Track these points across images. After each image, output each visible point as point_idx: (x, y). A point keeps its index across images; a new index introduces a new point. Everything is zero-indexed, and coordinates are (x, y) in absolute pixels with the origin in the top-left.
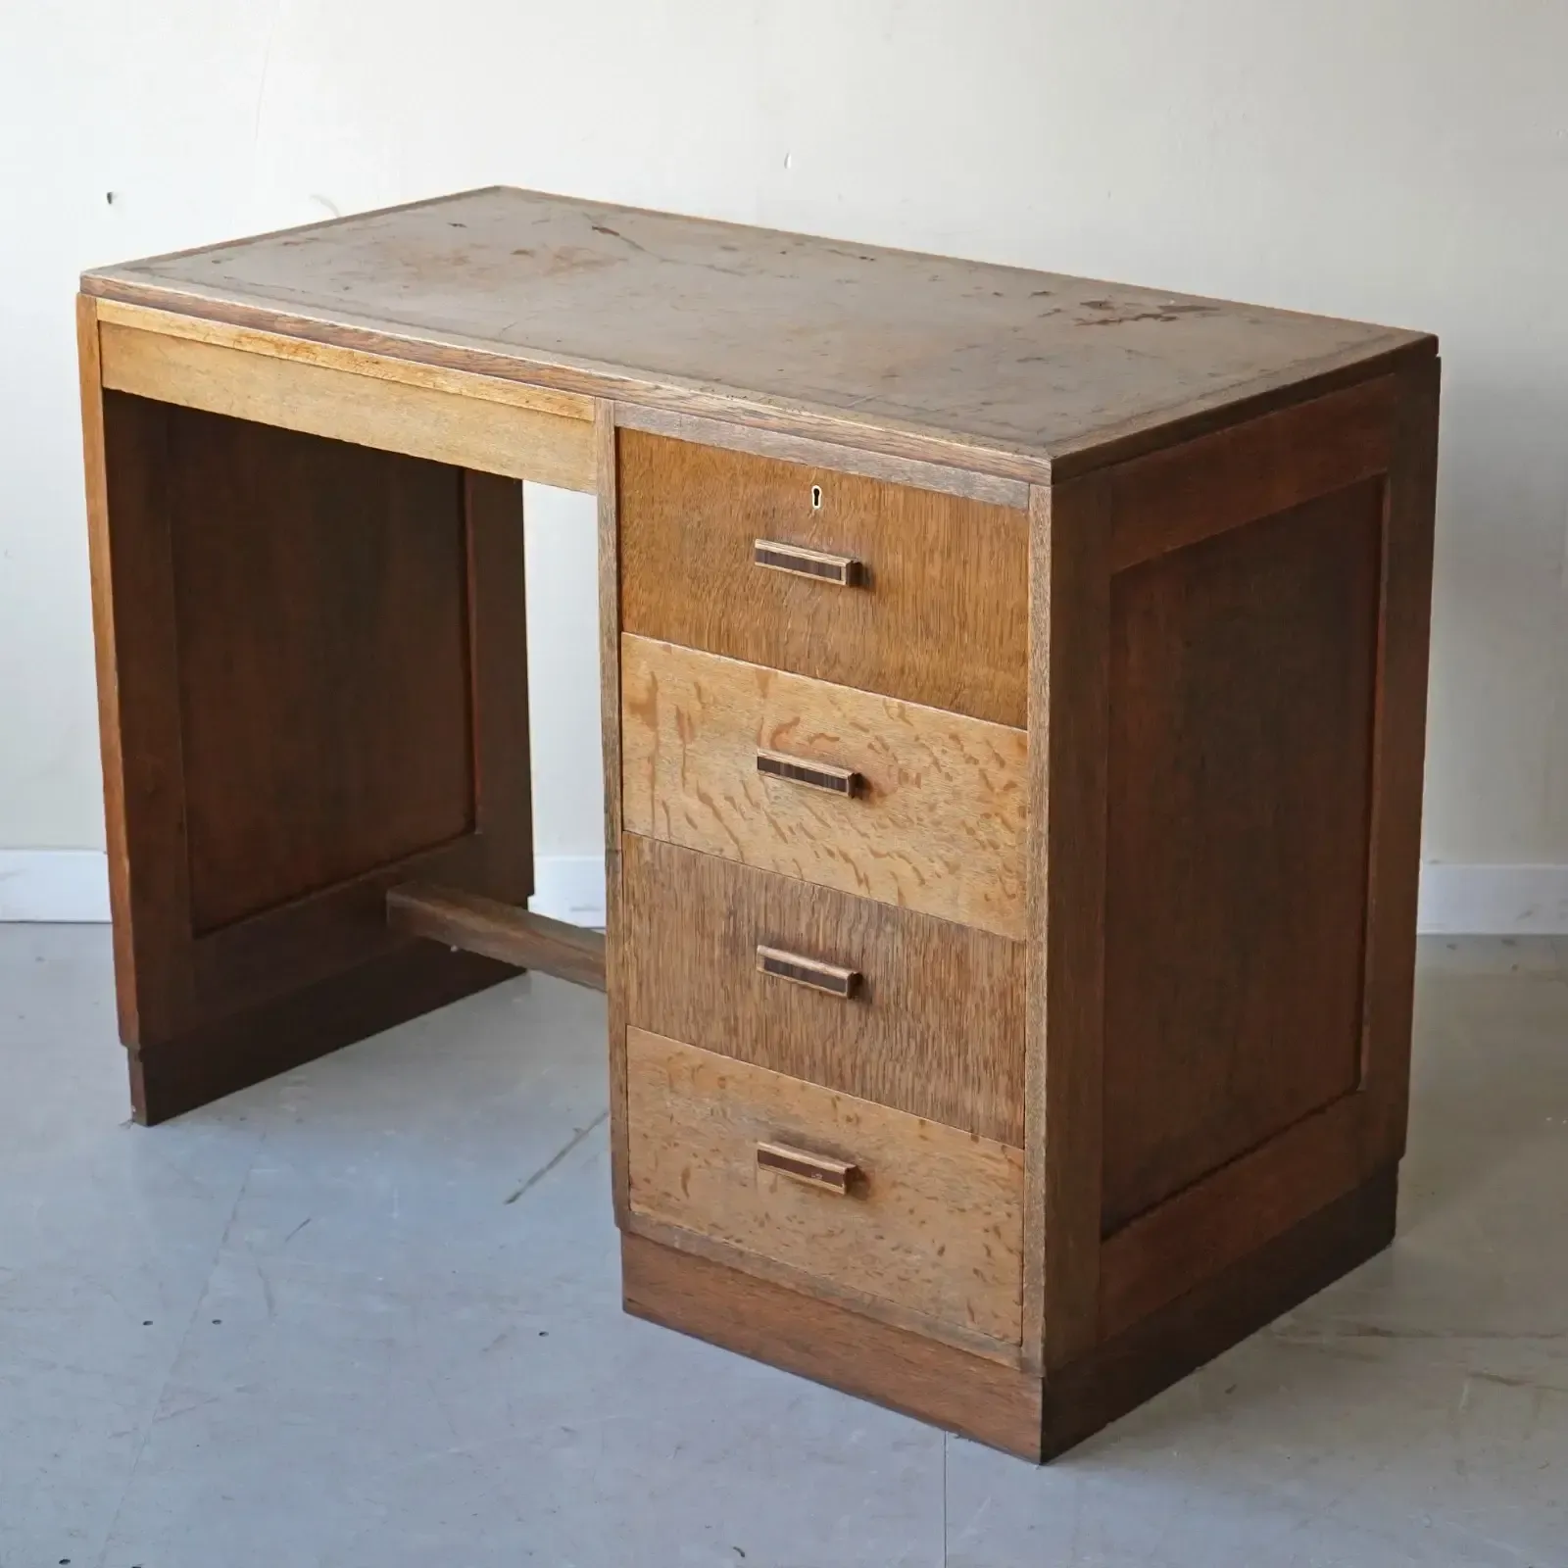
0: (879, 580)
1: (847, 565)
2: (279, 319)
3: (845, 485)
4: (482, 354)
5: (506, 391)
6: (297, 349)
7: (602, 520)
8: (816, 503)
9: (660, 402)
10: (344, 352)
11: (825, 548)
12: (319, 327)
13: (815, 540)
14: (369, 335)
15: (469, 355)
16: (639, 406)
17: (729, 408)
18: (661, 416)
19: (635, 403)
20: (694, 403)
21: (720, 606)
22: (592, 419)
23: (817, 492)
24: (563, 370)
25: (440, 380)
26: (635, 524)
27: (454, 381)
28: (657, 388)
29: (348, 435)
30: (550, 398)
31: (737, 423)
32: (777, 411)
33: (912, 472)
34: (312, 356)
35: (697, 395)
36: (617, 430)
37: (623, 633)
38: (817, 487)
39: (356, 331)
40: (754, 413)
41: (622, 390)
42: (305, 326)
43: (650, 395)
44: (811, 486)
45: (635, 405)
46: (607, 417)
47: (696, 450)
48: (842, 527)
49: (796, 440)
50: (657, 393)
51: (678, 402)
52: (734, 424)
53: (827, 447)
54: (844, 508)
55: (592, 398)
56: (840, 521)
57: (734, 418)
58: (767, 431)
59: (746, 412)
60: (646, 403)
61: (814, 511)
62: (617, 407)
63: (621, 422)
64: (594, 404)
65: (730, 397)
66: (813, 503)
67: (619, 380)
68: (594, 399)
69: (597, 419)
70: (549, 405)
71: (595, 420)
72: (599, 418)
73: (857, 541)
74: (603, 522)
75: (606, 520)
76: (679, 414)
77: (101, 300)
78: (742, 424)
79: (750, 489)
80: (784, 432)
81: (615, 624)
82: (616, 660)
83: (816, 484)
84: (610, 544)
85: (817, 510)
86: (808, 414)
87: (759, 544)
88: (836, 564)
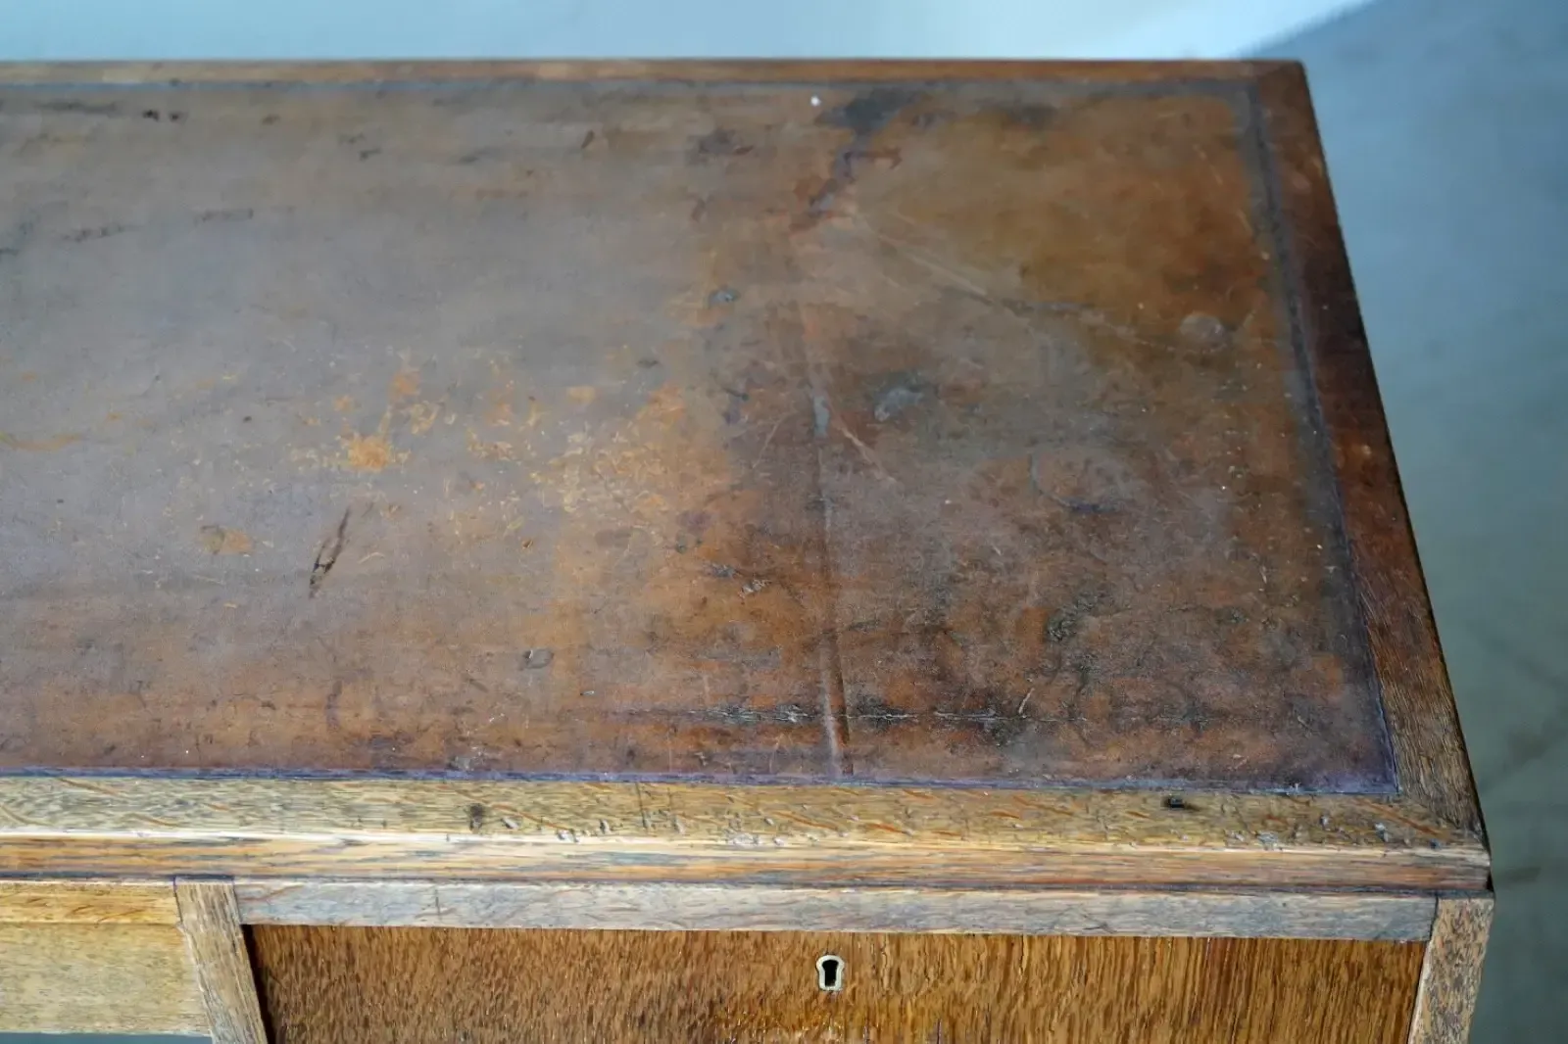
3: (911, 948)
8: (830, 979)
9: (368, 865)
16: (310, 884)
17: (569, 857)
18: (372, 893)
19: (295, 877)
20: (461, 859)
22: (174, 919)
23: (830, 967)
24: (59, 843)
28: (350, 843)
30: (35, 899)
31: (600, 882)
32: (707, 847)
35: (467, 845)
36: (248, 930)
41: (247, 857)
43: (334, 858)
44: (816, 957)
45: (298, 883)
46: (215, 910)
47: (474, 936)
48: (902, 1010)
49: (778, 894)
50: (350, 853)
51: (419, 863)
52: (592, 887)
53: (867, 896)
54: (908, 984)
55: (160, 884)
56: (896, 1002)
57: (582, 875)
58: (692, 888)
59: (616, 858)
60: (319, 876)
61: (822, 997)
62: (239, 891)
63: (257, 915)
64: (172, 894)
65: (565, 834)
66: (822, 984)
67: (234, 841)
68: (170, 884)
69: (185, 917)
70: (37, 910)
71: (182, 920)
72: (191, 916)
73: (944, 1025)
76: (426, 885)
78: (614, 880)
79: (642, 979)
80: (737, 882)
83: (827, 954)
85: (831, 992)
86: (799, 839)
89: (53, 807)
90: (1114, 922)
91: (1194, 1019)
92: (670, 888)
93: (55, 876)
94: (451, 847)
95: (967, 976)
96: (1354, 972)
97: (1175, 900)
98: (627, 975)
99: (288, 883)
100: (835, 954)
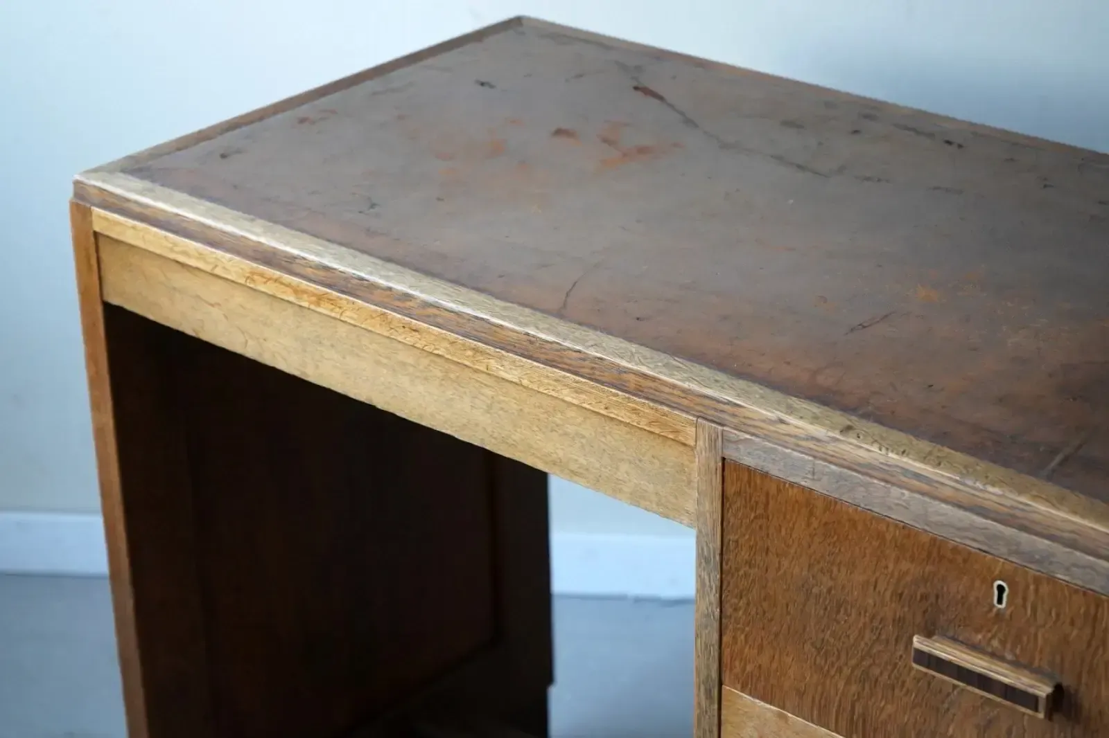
0: (1086, 704)
1: (1048, 696)
2: (297, 261)
3: (1045, 589)
4: (547, 342)
5: (578, 391)
6: (320, 299)
7: (702, 559)
8: (1000, 601)
9: (787, 438)
10: (376, 311)
11: (1009, 657)
12: (348, 278)
13: (995, 643)
14: (407, 297)
15: (532, 340)
16: (757, 440)
17: (882, 463)
18: (786, 456)
19: (753, 434)
20: (830, 449)
21: (854, 688)
22: (692, 443)
23: (1001, 589)
24: (654, 379)
25: (493, 362)
26: (741, 572)
27: (511, 368)
28: (782, 421)
29: (382, 402)
30: (635, 409)
31: (893, 484)
32: (950, 479)
34: (338, 310)
35: (837, 440)
36: (724, 459)
37: (723, 686)
38: (1002, 583)
39: (390, 289)
40: (917, 476)
41: (734, 415)
42: (329, 274)
43: (772, 428)
44: (995, 580)
45: (753, 438)
46: (713, 442)
47: (830, 504)
48: (1036, 635)
49: (980, 521)
50: (782, 428)
51: (811, 445)
52: (889, 486)
53: (1024, 536)
54: (1040, 619)
55: (691, 418)
56: (1032, 630)
57: (888, 476)
58: (937, 503)
59: (905, 471)
60: (766, 438)
61: (995, 610)
62: (725, 433)
63: (731, 453)
64: (694, 426)
65: (884, 449)
66: (996, 602)
67: (729, 403)
68: (695, 419)
69: (698, 443)
70: (634, 416)
71: (696, 445)
72: (700, 443)
73: (1058, 659)
74: (703, 561)
75: (707, 561)
76: (810, 458)
77: (97, 211)
78: (900, 487)
79: (905, 565)
80: (960, 506)
81: (714, 675)
82: (716, 713)
83: (1000, 580)
84: (711, 588)
85: (999, 609)
86: (996, 490)
87: (918, 642)
88: (1031, 690)
89: (660, 364)
92: (927, 499)
93: (647, 398)
94: (826, 439)
95: (1072, 623)
98: (897, 560)
99: (748, 436)
100: (1003, 580)
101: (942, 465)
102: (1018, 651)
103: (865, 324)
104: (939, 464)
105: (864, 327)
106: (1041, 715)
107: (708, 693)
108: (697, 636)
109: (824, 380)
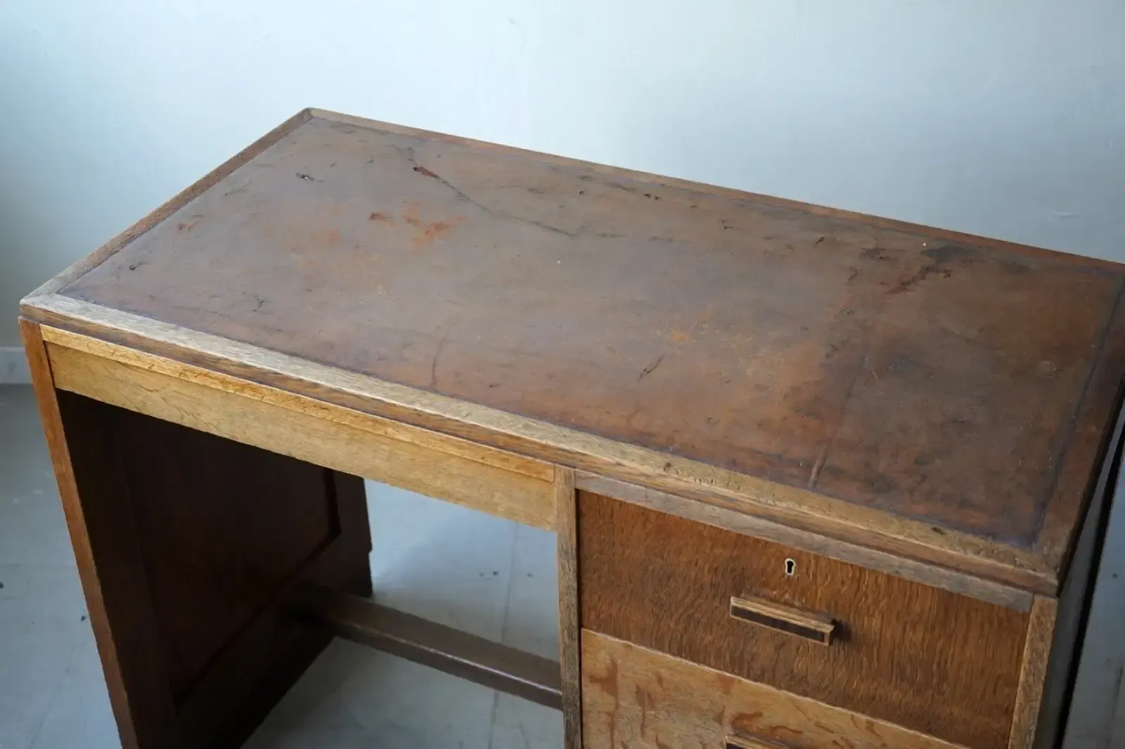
0: (853, 630)
1: (831, 632)
2: (221, 361)
3: (822, 564)
4: (432, 415)
5: (460, 447)
6: (243, 387)
7: (563, 552)
8: (790, 570)
9: (626, 476)
10: (291, 396)
11: (797, 603)
12: (265, 373)
13: (787, 596)
14: (316, 385)
15: (419, 414)
16: (602, 477)
17: (698, 490)
18: (625, 487)
19: (597, 473)
20: (659, 481)
21: (681, 627)
22: (552, 480)
23: (790, 564)
24: (518, 438)
25: (389, 430)
26: (594, 557)
27: (405, 434)
28: (619, 464)
29: (299, 454)
30: (505, 459)
31: (707, 503)
32: (749, 498)
33: (900, 567)
34: (259, 395)
35: (662, 475)
36: (577, 491)
37: (583, 630)
38: (788, 560)
39: (301, 380)
40: (724, 497)
41: (582, 461)
42: (247, 370)
43: (612, 469)
44: (785, 559)
45: (598, 476)
46: (567, 479)
47: (660, 515)
48: (816, 591)
49: (772, 525)
50: (619, 469)
51: (642, 479)
52: (704, 504)
53: (806, 535)
54: (819, 579)
55: (549, 463)
56: (814, 588)
57: (702, 498)
58: (739, 514)
59: (716, 495)
60: (608, 475)
61: (786, 577)
62: (577, 474)
63: (581, 485)
64: (553, 469)
65: (698, 481)
66: (786, 571)
67: (578, 453)
68: (553, 464)
69: (556, 479)
70: (506, 464)
71: (554, 481)
72: (558, 479)
73: (833, 604)
74: (563, 554)
75: (566, 553)
76: (644, 488)
77: (43, 326)
78: (712, 504)
79: (718, 551)
80: (758, 516)
81: (575, 623)
82: (577, 647)
83: (789, 558)
84: (570, 570)
85: (789, 576)
86: (784, 505)
87: (733, 602)
88: (819, 629)
89: (520, 426)
90: (902, 571)
91: (933, 627)
92: (731, 512)
93: (515, 451)
94: (656, 475)
95: (843, 583)
96: (1000, 622)
97: (927, 567)
98: (712, 548)
99: (594, 475)
100: (792, 559)
101: (741, 489)
102: (804, 601)
103: (648, 370)
104: (739, 488)
105: (649, 372)
106: (826, 644)
107: (570, 636)
108: (560, 600)
109: (639, 423)
